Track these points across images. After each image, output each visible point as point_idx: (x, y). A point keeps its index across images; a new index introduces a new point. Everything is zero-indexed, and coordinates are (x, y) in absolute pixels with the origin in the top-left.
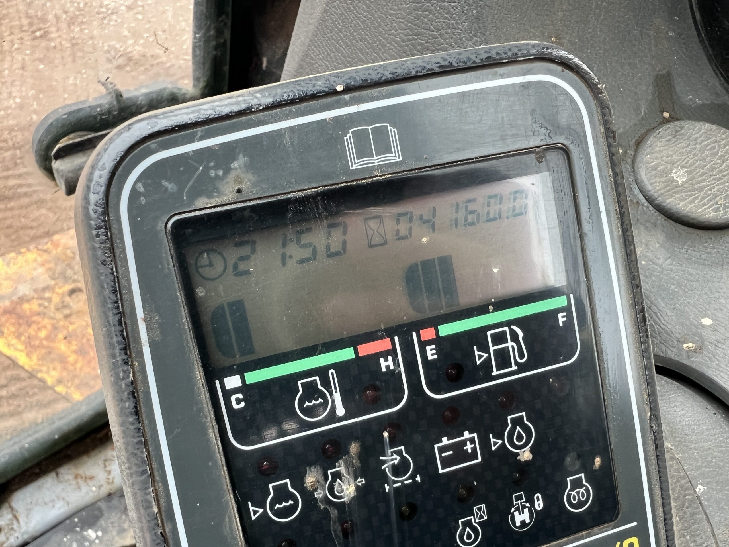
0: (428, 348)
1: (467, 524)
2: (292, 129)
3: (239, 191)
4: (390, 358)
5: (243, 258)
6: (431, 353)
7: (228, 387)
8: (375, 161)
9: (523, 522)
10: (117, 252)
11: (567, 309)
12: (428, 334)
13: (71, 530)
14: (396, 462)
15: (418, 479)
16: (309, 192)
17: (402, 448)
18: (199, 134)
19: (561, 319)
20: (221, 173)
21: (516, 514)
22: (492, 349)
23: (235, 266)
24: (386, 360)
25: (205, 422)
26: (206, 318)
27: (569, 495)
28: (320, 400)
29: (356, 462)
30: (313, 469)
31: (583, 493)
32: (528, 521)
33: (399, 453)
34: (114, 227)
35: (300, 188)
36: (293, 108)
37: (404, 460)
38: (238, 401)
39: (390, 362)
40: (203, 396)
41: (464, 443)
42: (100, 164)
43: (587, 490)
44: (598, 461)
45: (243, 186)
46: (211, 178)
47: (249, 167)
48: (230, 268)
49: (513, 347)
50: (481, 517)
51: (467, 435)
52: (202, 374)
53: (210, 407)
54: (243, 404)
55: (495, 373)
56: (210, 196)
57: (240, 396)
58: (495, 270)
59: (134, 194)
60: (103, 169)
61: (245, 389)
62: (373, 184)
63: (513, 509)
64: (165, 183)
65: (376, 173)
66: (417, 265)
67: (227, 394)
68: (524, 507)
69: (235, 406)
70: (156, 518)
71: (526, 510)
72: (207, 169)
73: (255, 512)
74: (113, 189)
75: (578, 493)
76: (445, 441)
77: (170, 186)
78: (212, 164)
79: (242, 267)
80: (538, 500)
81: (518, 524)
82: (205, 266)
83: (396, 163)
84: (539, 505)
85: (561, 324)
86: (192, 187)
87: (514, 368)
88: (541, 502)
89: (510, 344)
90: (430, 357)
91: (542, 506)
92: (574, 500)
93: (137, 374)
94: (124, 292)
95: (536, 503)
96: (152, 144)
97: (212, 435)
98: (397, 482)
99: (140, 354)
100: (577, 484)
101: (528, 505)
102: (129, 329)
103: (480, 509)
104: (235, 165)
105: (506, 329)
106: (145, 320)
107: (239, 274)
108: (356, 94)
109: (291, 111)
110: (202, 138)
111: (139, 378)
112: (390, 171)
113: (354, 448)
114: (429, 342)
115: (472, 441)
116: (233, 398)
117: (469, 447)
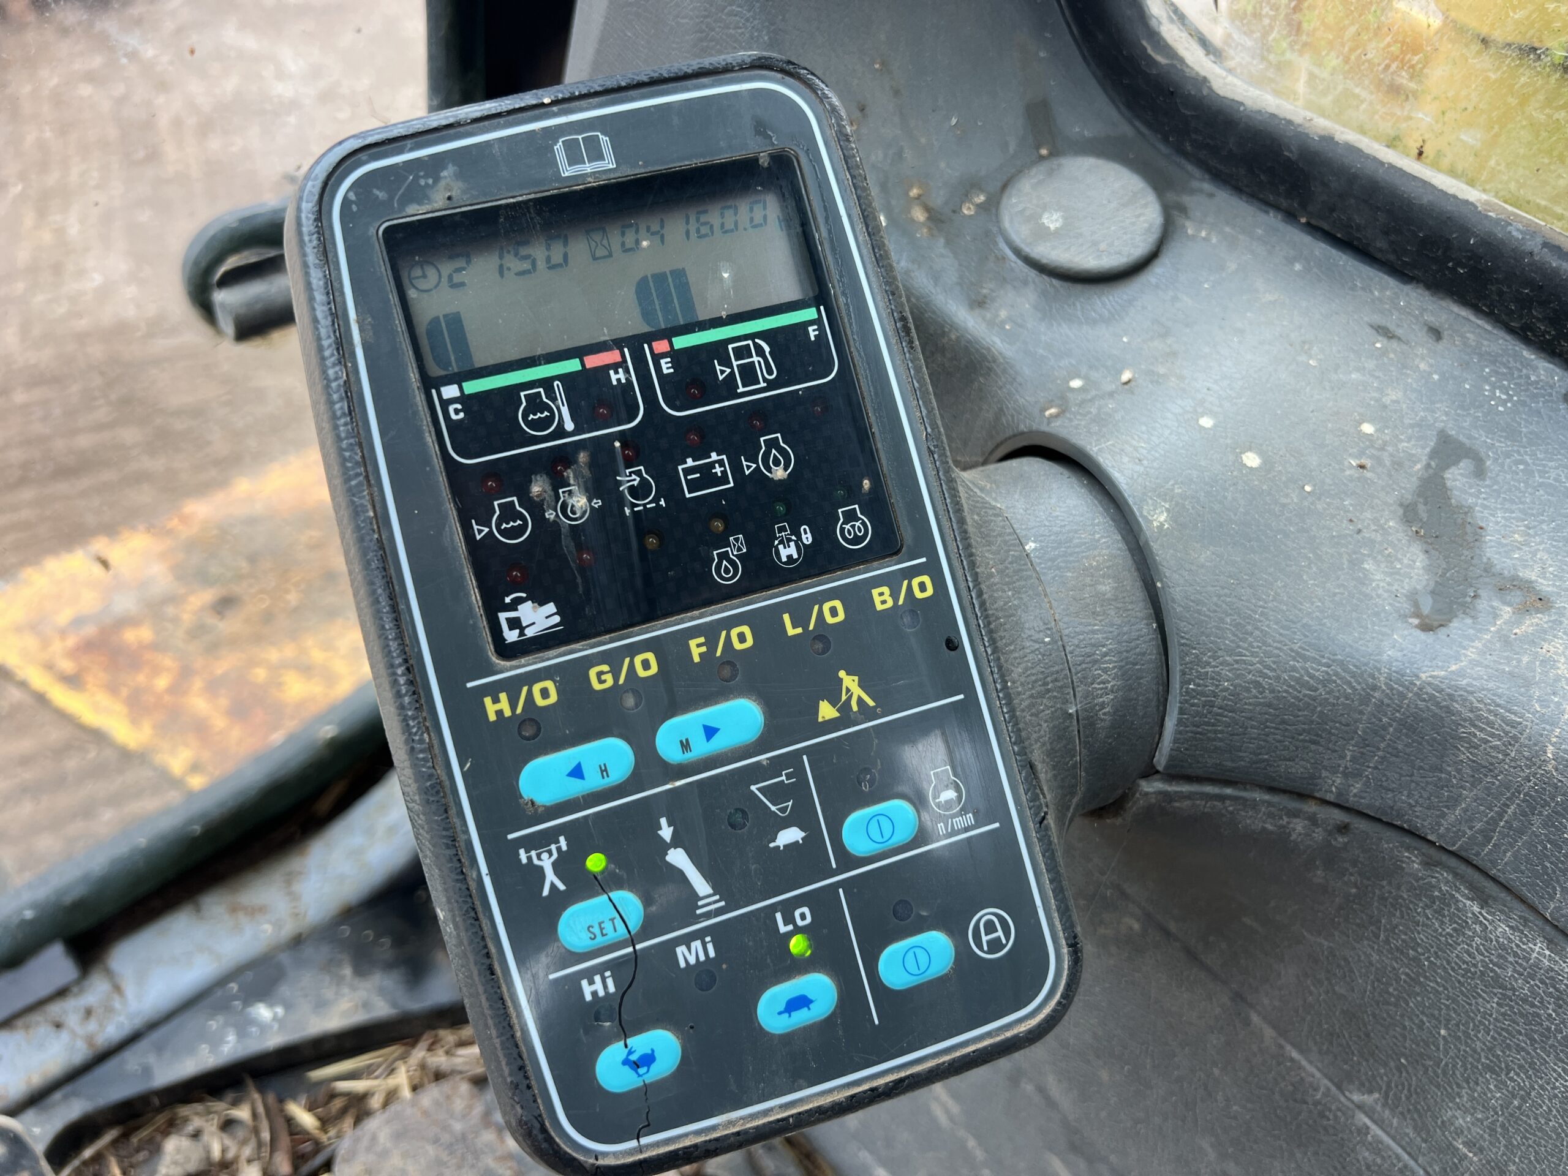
0: (663, 361)
1: (724, 556)
2: (501, 140)
3: (449, 198)
4: (620, 370)
5: (459, 270)
6: (666, 366)
7: (445, 397)
8: (588, 168)
9: (790, 557)
10: (330, 256)
11: (818, 322)
12: (661, 346)
13: (223, 1007)
14: (635, 483)
15: (662, 503)
16: (520, 199)
17: (642, 468)
18: (409, 146)
19: (812, 331)
20: (430, 181)
21: (781, 547)
22: (735, 363)
23: (450, 277)
24: (617, 372)
25: (421, 426)
26: (421, 329)
27: (842, 530)
28: (546, 413)
29: (586, 472)
30: (538, 478)
31: (859, 528)
32: (795, 556)
33: (638, 473)
34: (327, 233)
35: (511, 194)
36: (502, 120)
37: (644, 482)
38: (457, 412)
39: (621, 375)
40: (418, 398)
41: (712, 465)
42: (313, 175)
43: (864, 523)
44: (866, 484)
45: (454, 194)
46: (420, 186)
47: (460, 176)
48: (444, 279)
49: (759, 362)
50: (739, 549)
51: (714, 456)
52: (417, 376)
53: (426, 409)
54: (462, 415)
55: (741, 390)
56: (420, 203)
57: (459, 406)
58: (726, 275)
59: (346, 202)
60: (316, 179)
61: (463, 399)
62: (587, 190)
63: (776, 542)
64: (376, 192)
65: (590, 179)
66: (646, 277)
67: (445, 404)
68: (789, 540)
69: (454, 417)
70: (371, 523)
71: (792, 544)
72: (417, 178)
73: (480, 531)
74: (326, 198)
75: (853, 527)
76: (690, 462)
77: (381, 195)
78: (422, 174)
79: (457, 278)
80: (806, 533)
81: (784, 559)
82: (418, 278)
83: (610, 170)
84: (807, 538)
85: (813, 339)
86: (403, 195)
87: (763, 385)
88: (809, 535)
89: (755, 359)
90: (665, 371)
91: (810, 540)
92: (850, 534)
93: (351, 375)
94: (337, 294)
95: (804, 537)
96: (363, 156)
97: (429, 440)
98: (638, 505)
99: (353, 354)
100: (850, 517)
101: (793, 538)
102: (342, 330)
103: (737, 540)
104: (444, 174)
105: (750, 342)
106: (358, 322)
107: (454, 286)
108: (565, 106)
109: (499, 123)
110: (411, 150)
111: (352, 379)
112: (604, 177)
113: (583, 457)
114: (664, 355)
115: (721, 463)
116: (451, 409)
117: (718, 470)
